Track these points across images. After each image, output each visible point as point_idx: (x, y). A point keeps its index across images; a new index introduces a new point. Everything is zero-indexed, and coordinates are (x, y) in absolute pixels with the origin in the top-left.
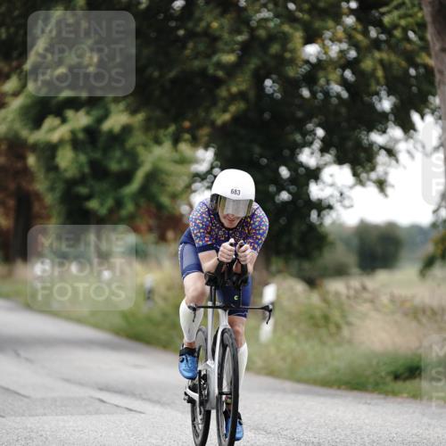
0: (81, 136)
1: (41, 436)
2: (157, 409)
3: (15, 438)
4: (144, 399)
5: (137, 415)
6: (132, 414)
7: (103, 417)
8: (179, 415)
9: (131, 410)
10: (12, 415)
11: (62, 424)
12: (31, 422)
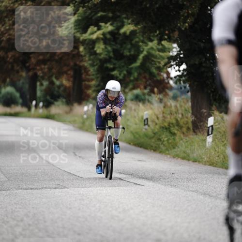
0: (108, 36)
1: (88, 198)
2: (151, 183)
3: (74, 199)
4: (144, 178)
5: (140, 187)
6: (138, 186)
7: (122, 188)
8: (163, 187)
9: (137, 184)
10: (72, 187)
11: (99, 192)
12: (83, 191)
